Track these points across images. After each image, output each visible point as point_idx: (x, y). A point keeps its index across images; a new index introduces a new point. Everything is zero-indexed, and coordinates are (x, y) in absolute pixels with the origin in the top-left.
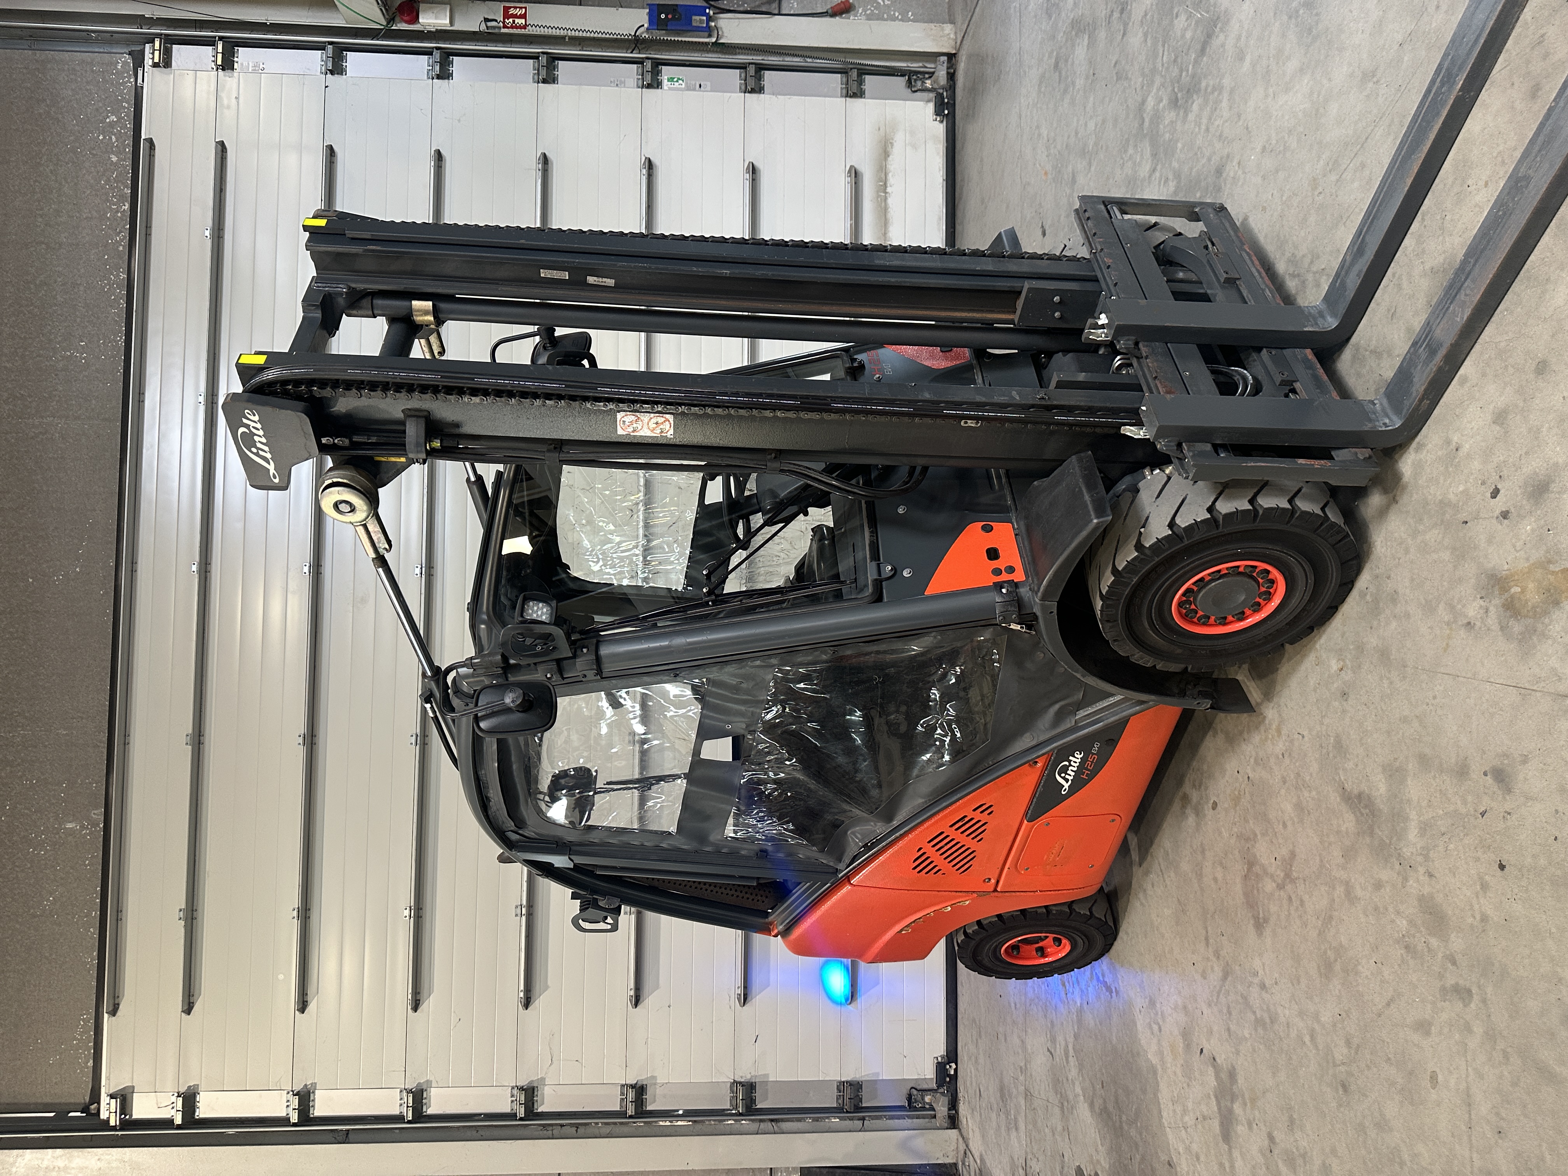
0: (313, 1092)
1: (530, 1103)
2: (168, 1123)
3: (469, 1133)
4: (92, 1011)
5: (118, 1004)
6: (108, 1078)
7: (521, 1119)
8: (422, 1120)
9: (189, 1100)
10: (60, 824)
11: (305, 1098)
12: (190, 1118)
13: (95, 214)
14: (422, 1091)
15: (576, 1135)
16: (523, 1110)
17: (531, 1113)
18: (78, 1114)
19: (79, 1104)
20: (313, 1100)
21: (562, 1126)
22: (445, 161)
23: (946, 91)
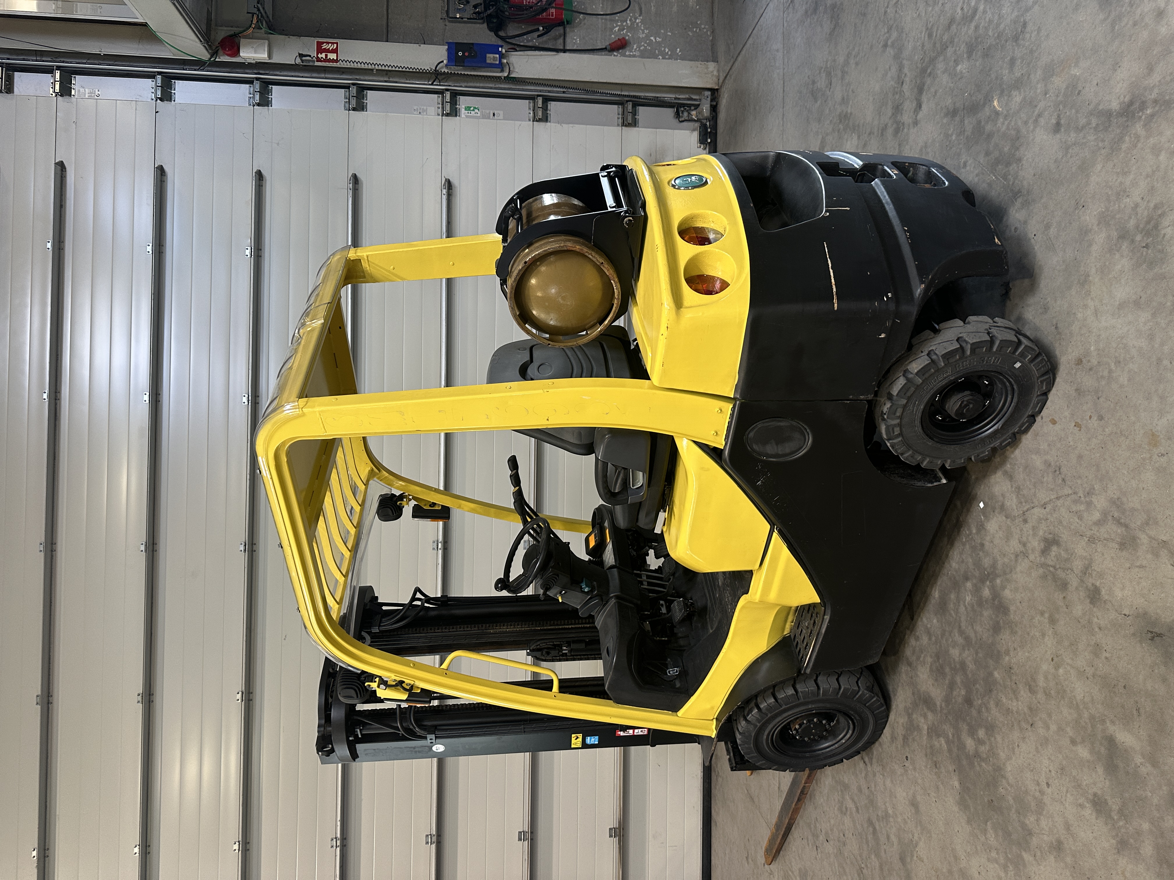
22: (266, 180)
23: (709, 121)
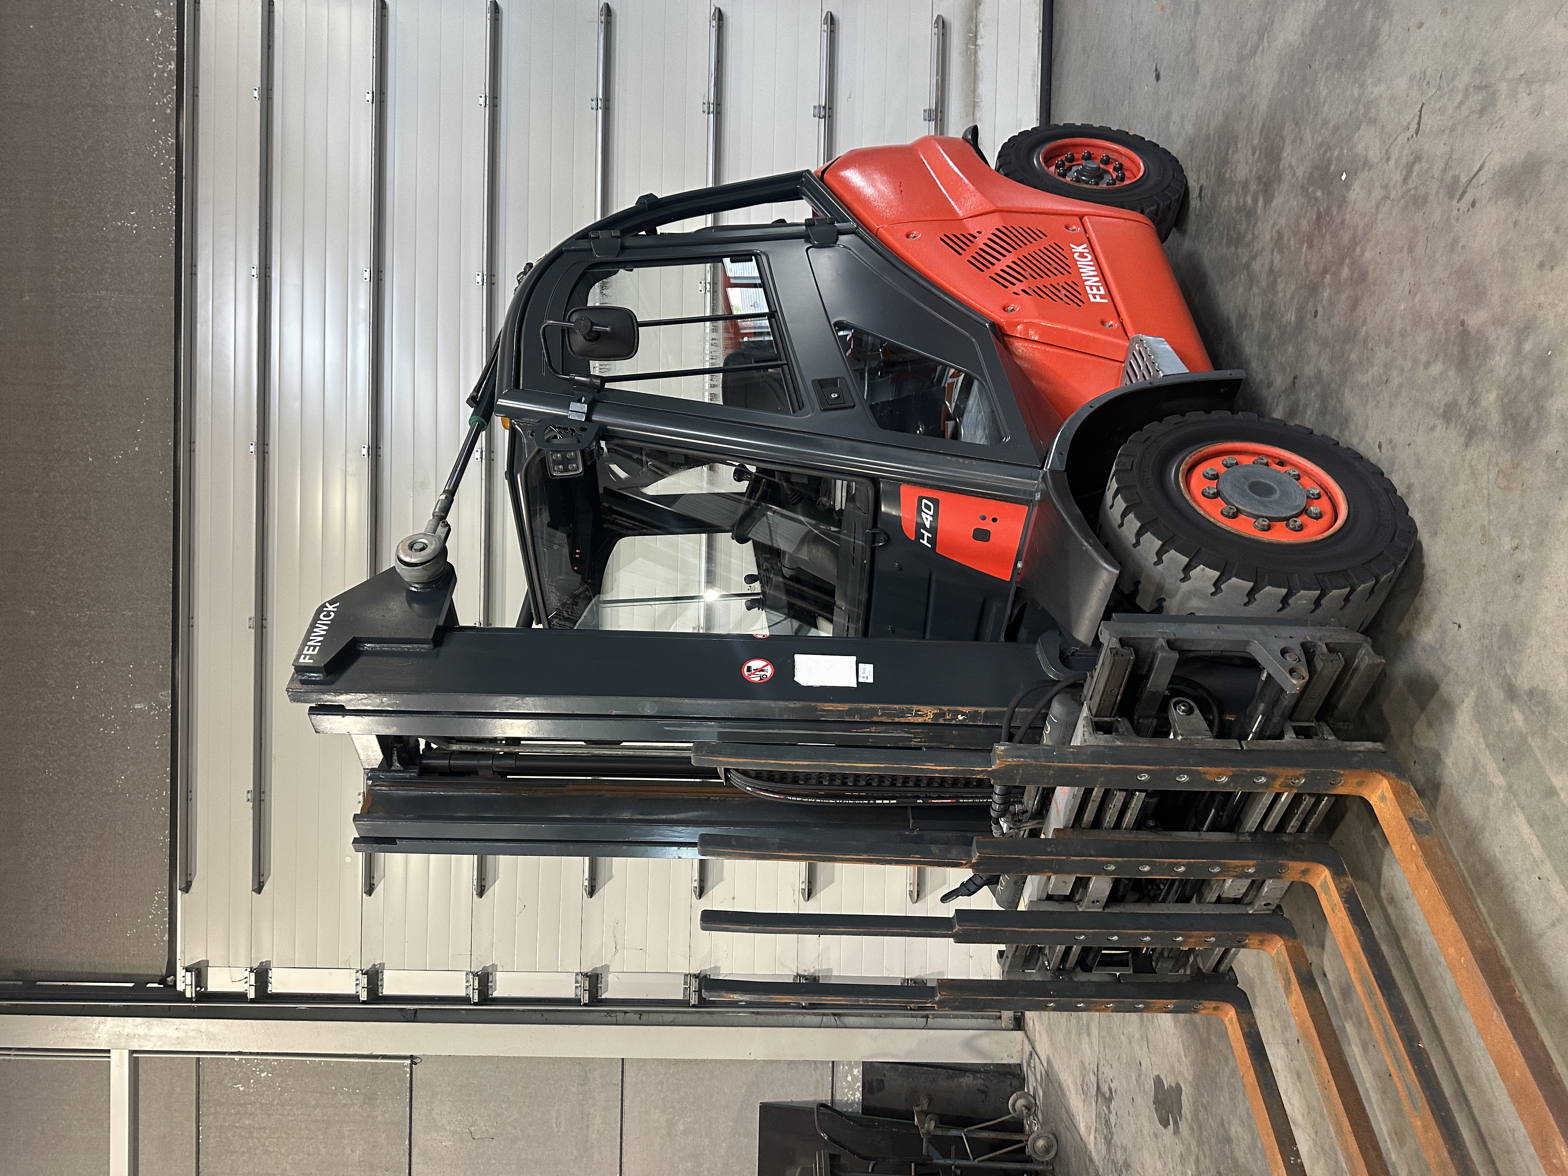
0: (382, 972)
1: (595, 990)
2: (241, 997)
3: (534, 1017)
4: (166, 887)
5: (191, 882)
6: (183, 952)
7: (585, 1005)
8: (489, 1002)
9: (262, 975)
10: (128, 705)
11: (374, 977)
12: (263, 992)
13: (141, 75)
14: (488, 974)
15: (640, 1022)
16: (587, 996)
17: (595, 1000)
18: (156, 985)
19: (157, 976)
20: (382, 980)
21: (626, 1012)
22: (502, 12)
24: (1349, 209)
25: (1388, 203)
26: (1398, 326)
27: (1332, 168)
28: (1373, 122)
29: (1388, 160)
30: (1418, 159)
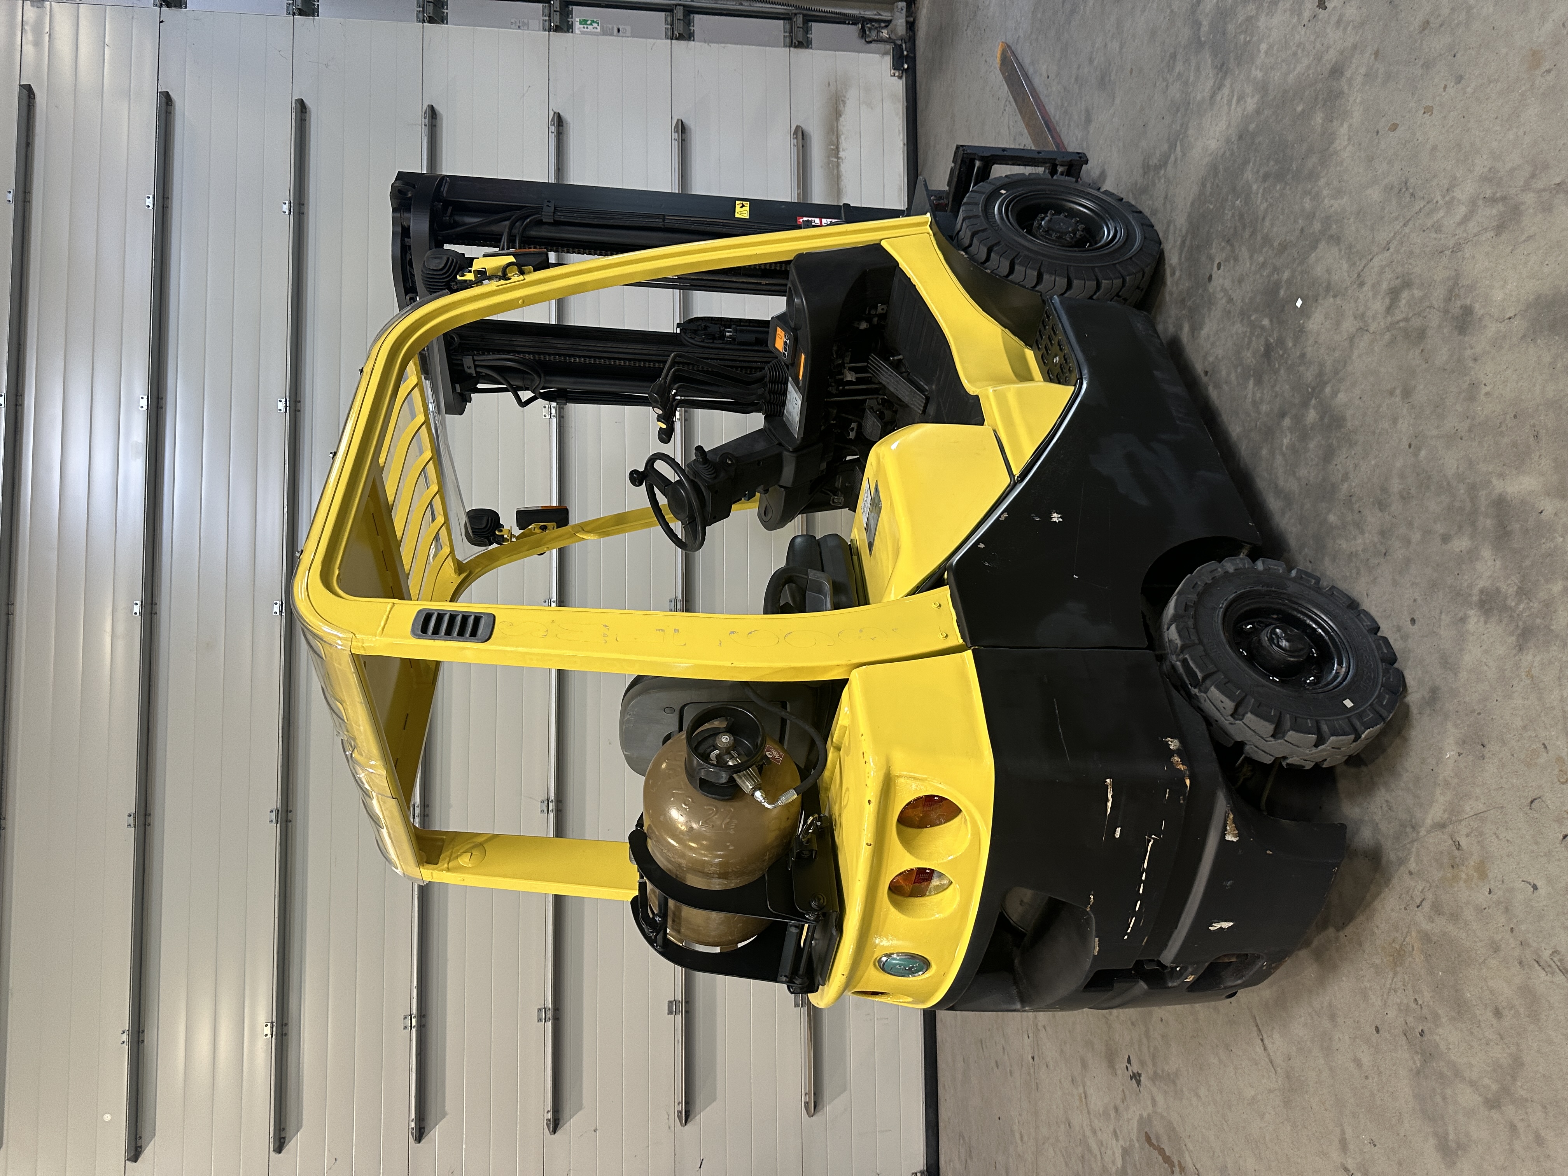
22: (310, 113)
23: (905, 43)
24: (1310, 342)
25: (1367, 337)
26: (1396, 486)
27: (1282, 292)
28: (1336, 239)
29: (1362, 284)
30: (1407, 284)
